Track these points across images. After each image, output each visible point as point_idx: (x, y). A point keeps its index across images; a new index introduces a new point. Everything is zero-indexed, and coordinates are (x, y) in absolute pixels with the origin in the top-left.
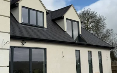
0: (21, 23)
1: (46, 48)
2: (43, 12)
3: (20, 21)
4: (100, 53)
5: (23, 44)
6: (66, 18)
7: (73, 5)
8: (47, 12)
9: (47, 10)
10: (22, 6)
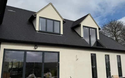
0: (38, 30)
1: (59, 52)
2: (60, 21)
3: (37, 29)
4: (119, 57)
5: (36, 49)
6: (83, 26)
7: (90, 14)
8: (63, 21)
9: (64, 19)
10: (40, 17)
